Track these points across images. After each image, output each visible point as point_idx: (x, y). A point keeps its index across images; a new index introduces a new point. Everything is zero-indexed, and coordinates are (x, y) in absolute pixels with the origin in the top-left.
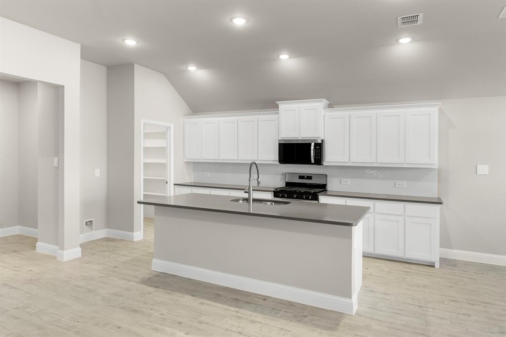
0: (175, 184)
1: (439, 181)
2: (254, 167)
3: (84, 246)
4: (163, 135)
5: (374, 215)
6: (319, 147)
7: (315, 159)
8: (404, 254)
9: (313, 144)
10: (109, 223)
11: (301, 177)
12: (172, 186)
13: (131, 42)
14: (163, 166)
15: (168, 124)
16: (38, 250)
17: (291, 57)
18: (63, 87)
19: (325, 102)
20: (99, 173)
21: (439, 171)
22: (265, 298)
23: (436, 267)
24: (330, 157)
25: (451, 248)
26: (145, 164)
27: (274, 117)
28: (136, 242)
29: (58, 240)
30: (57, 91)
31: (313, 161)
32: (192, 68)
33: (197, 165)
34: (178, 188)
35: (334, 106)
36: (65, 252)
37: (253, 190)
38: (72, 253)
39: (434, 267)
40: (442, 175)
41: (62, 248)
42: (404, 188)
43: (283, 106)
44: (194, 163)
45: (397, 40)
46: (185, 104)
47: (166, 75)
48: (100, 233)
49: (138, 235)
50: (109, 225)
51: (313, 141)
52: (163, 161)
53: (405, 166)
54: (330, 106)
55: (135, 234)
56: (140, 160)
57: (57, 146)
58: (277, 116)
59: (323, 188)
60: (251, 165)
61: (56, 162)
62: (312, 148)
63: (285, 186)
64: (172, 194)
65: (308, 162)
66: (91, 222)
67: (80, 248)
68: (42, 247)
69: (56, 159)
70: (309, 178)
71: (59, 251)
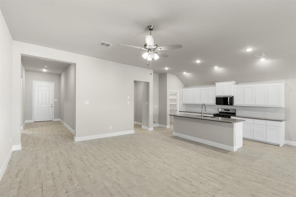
0: (179, 111)
1: (286, 113)
2: (204, 106)
3: (154, 128)
4: (175, 94)
5: (253, 125)
6: (232, 98)
7: (230, 103)
8: (266, 140)
9: (229, 98)
10: (160, 123)
11: (225, 110)
12: (178, 112)
13: (167, 69)
14: (176, 105)
15: (177, 91)
16: (142, 128)
17: (219, 67)
18: (149, 82)
19: (234, 82)
20: (157, 107)
21: (286, 108)
22: (206, 145)
23: (280, 146)
24: (236, 102)
25: (291, 140)
26: (170, 104)
27: (214, 88)
28: (168, 129)
29: (148, 125)
30: (147, 84)
31: (229, 104)
32: (185, 73)
33: (186, 105)
34: (180, 112)
35: (239, 83)
36: (150, 128)
37: (203, 114)
38: (151, 129)
39: (279, 146)
40: (287, 110)
41: (149, 127)
42: (269, 115)
43: (217, 84)
44: (186, 104)
45: (259, 60)
46: (182, 84)
47: (177, 75)
48: (157, 125)
49: (168, 127)
50: (159, 123)
51: (229, 96)
52: (175, 103)
53: (268, 106)
54: (237, 83)
55: (167, 126)
56: (169, 103)
57: (147, 99)
58: (215, 88)
59: (234, 114)
60: (203, 105)
61: (147, 103)
62: (229, 99)
63: (219, 113)
64: (178, 114)
65: (227, 104)
66: (155, 121)
67: (153, 128)
68: (143, 127)
69: (147, 102)
70: (229, 110)
71: (148, 128)
